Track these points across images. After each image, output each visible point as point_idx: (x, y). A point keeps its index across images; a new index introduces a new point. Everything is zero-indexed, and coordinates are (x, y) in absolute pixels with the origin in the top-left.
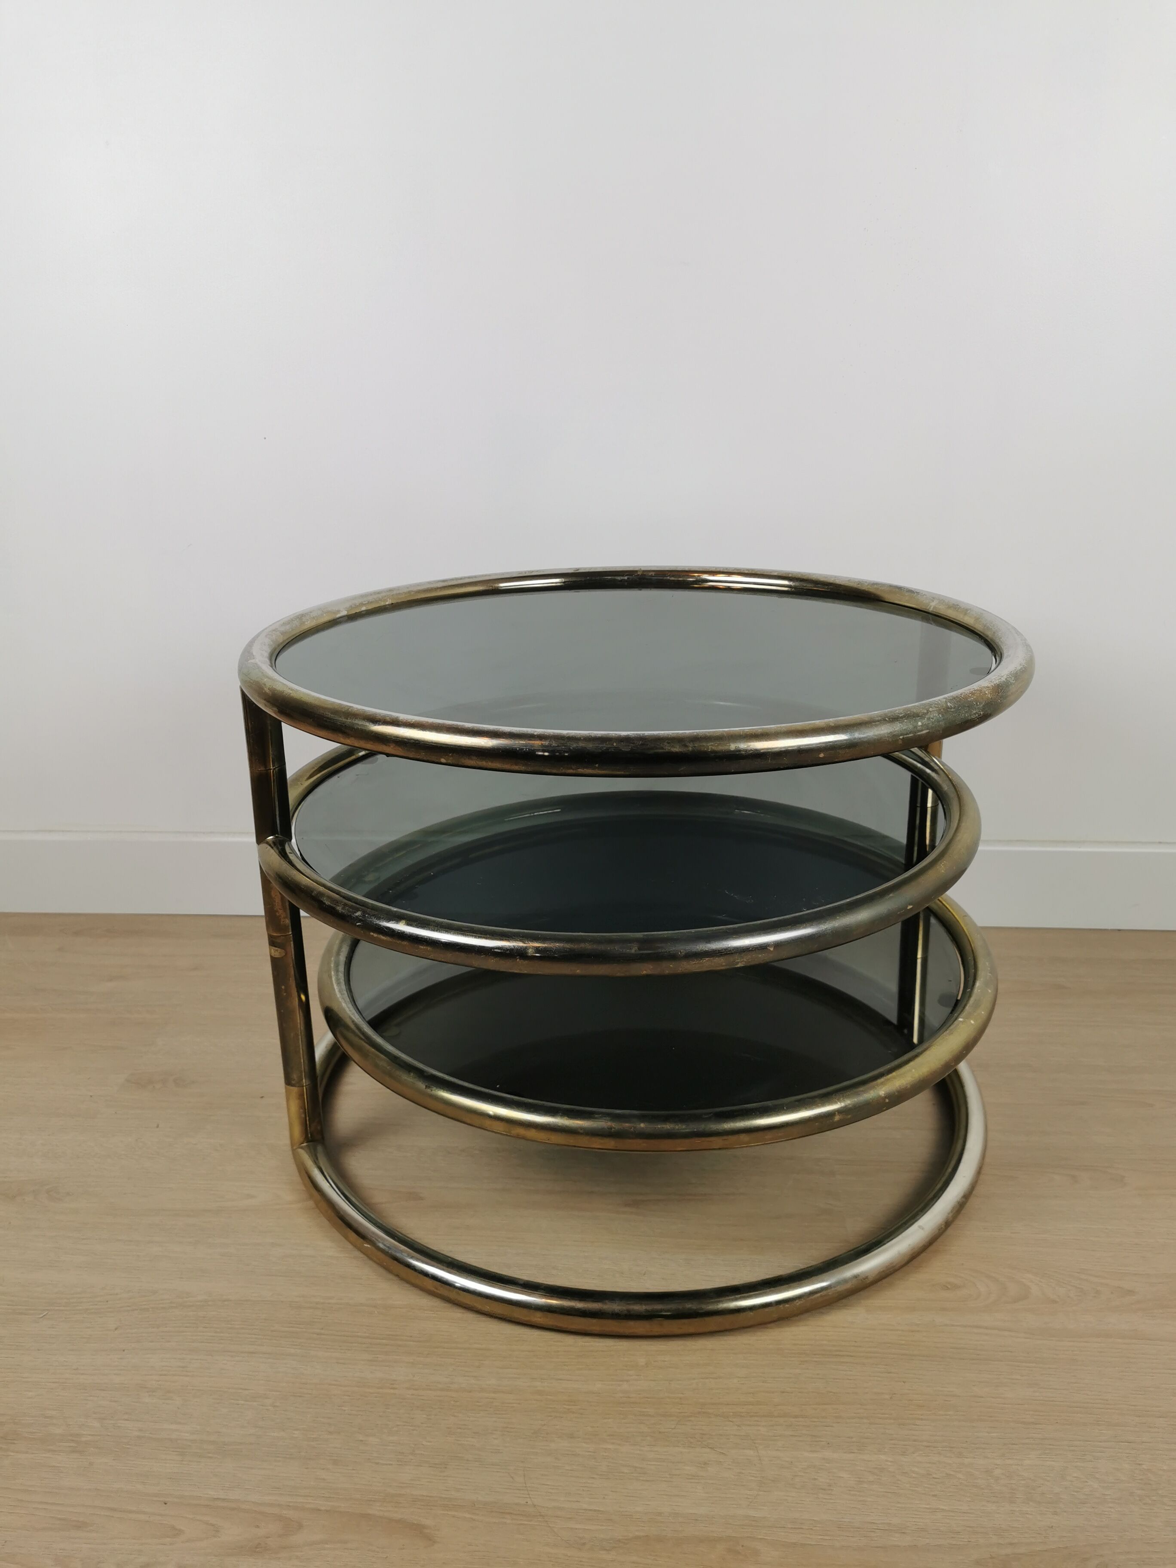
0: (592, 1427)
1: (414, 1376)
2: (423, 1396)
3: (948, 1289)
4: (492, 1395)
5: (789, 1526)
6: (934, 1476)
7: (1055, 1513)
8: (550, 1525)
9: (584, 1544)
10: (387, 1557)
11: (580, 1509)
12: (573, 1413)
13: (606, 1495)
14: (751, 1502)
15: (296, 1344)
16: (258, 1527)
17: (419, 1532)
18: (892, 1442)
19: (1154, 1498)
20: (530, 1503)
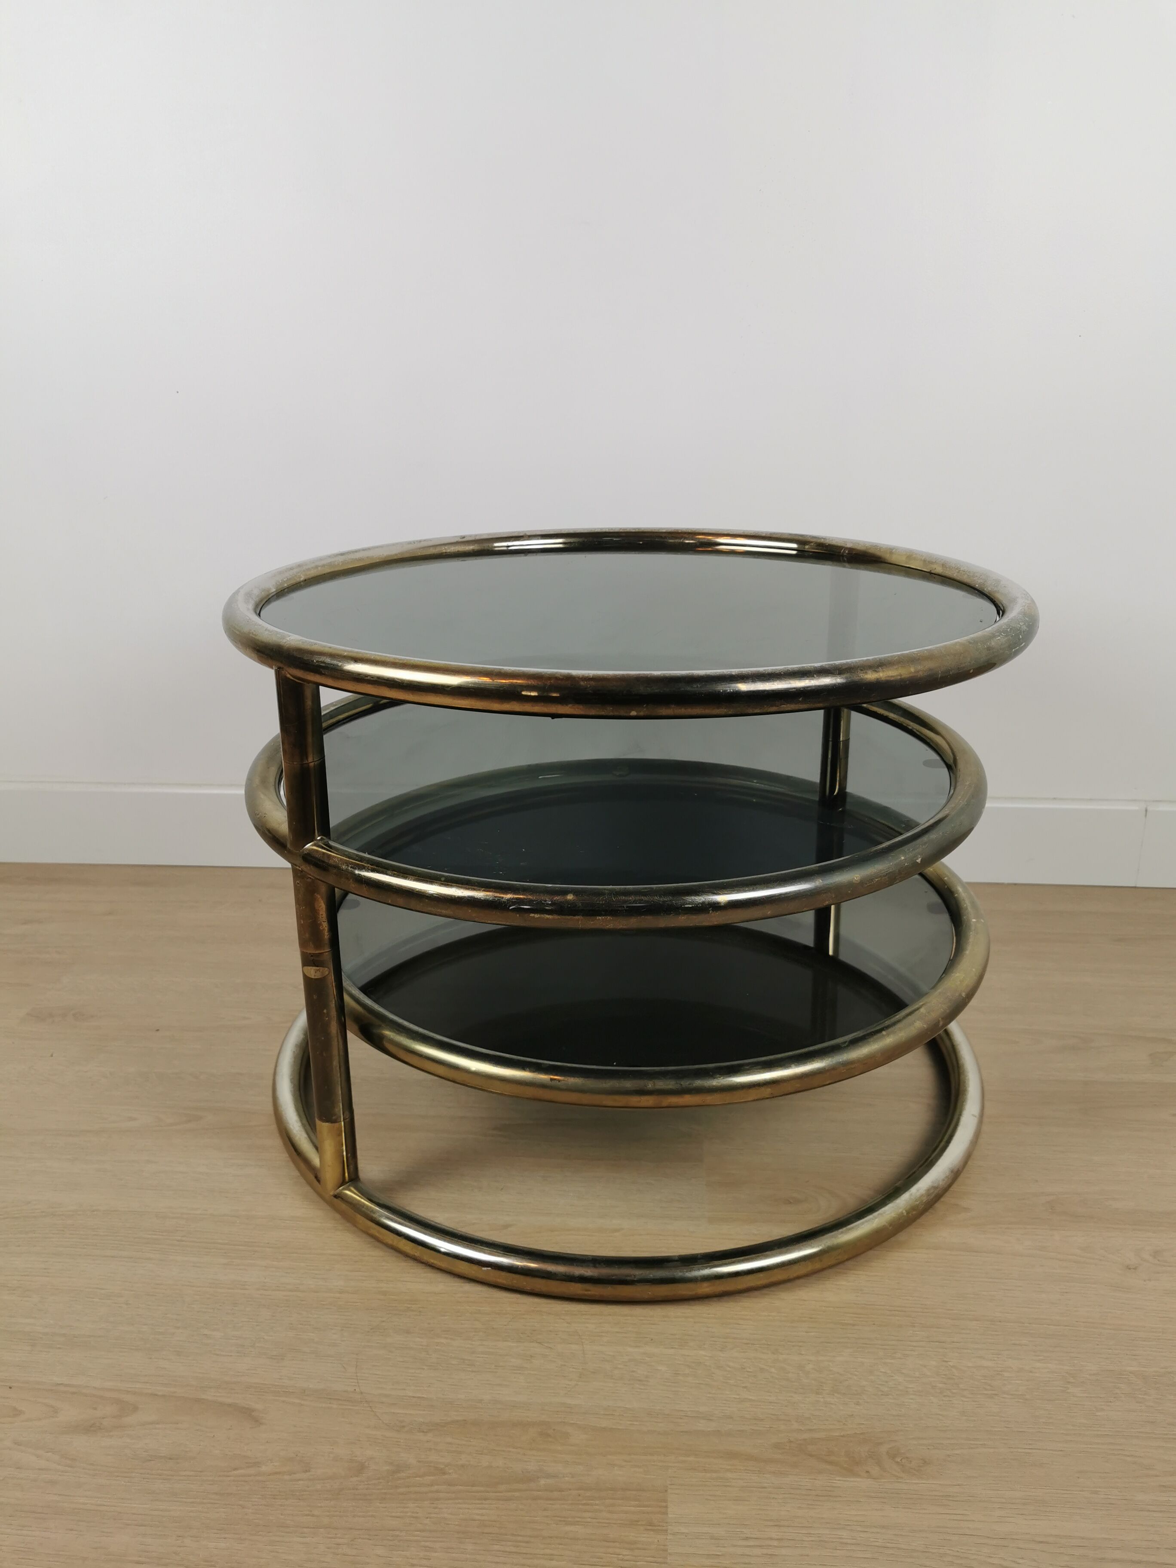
0: (429, 1324)
1: (265, 1279)
2: (270, 1295)
3: (791, 1203)
4: (338, 1295)
5: (602, 1413)
6: (748, 1370)
7: (858, 1404)
8: (374, 1410)
9: (404, 1427)
10: (214, 1436)
11: (405, 1396)
12: (413, 1311)
13: (431, 1384)
14: (569, 1391)
15: (157, 1249)
16: (95, 1409)
17: (249, 1415)
18: (713, 1339)
19: (954, 1391)
20: (358, 1390)
